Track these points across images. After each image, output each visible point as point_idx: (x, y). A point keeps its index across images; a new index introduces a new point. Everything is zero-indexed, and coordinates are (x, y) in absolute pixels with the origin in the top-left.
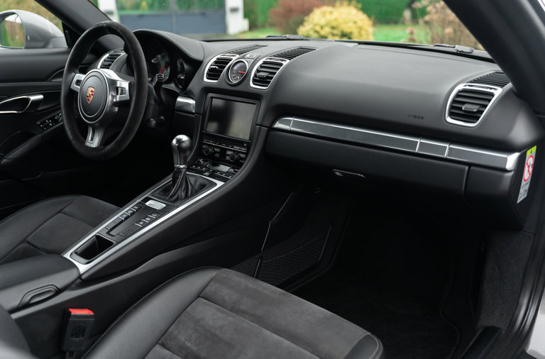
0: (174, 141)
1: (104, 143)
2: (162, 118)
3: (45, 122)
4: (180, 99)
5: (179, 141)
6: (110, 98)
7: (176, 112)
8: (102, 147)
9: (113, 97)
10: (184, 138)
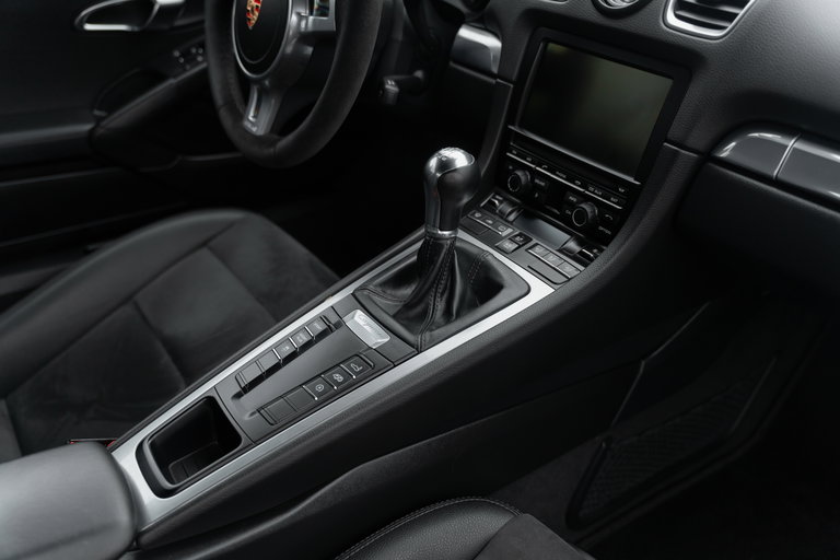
0: (433, 163)
1: (281, 127)
2: (419, 74)
3: (189, 52)
4: (465, 33)
5: (445, 165)
6: (293, 19)
7: (452, 64)
8: (276, 137)
9: (300, 17)
10: (459, 158)
